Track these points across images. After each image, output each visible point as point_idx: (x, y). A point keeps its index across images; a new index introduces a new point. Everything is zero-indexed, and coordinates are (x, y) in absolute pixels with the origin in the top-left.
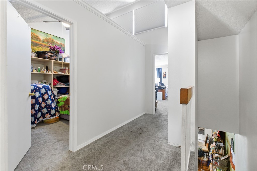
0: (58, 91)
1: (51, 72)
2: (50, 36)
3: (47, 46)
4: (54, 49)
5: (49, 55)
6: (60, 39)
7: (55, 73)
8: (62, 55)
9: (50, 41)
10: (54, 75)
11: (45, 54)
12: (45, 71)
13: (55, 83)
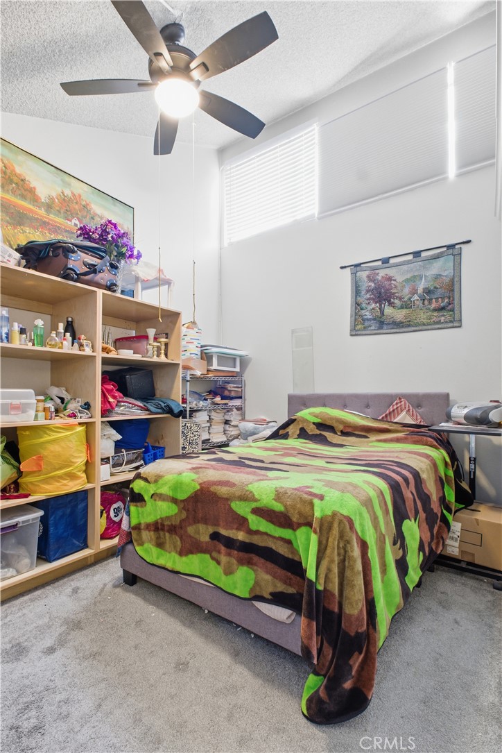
0: (119, 437)
1: (93, 347)
2: (79, 189)
3: (66, 231)
4: (101, 235)
5: (85, 264)
6: (115, 205)
7: (107, 353)
8: (134, 268)
9: (77, 207)
10: (105, 361)
11: (67, 257)
12: (65, 342)
13: (111, 400)
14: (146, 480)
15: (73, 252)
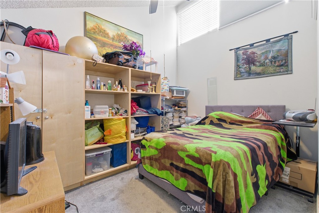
0: (138, 123)
1: (128, 89)
2: (123, 31)
3: (119, 47)
4: (131, 48)
5: (125, 59)
6: (136, 35)
7: (133, 91)
8: (143, 58)
9: (122, 38)
10: (132, 94)
11: (118, 57)
12: (118, 88)
13: (134, 109)
14: (146, 140)
15: (121, 55)
